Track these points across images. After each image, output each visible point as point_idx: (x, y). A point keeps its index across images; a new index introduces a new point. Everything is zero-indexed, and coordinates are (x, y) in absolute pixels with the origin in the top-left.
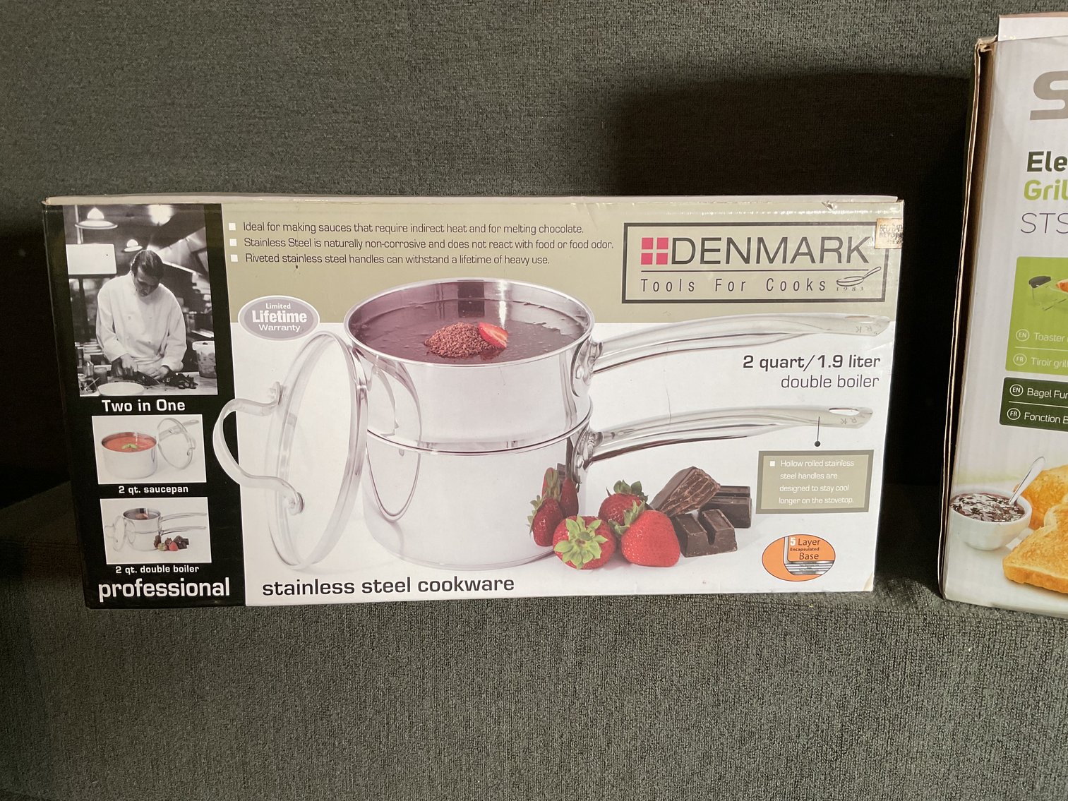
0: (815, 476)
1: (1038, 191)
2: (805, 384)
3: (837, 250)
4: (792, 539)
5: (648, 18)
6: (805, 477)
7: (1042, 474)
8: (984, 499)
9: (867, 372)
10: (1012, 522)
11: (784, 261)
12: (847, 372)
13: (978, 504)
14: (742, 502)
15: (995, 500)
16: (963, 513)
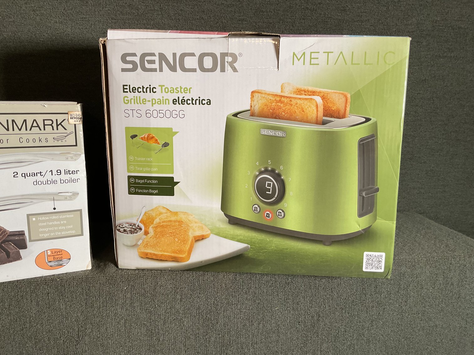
0: (55, 223)
1: (128, 100)
2: (44, 183)
3: (51, 125)
4: (48, 251)
5: (10, 20)
6: (51, 223)
7: (145, 213)
8: (127, 225)
9: (74, 176)
10: (138, 233)
11: (26, 130)
12: (63, 177)
13: (125, 228)
14: (21, 238)
15: (131, 225)
16: (121, 232)
